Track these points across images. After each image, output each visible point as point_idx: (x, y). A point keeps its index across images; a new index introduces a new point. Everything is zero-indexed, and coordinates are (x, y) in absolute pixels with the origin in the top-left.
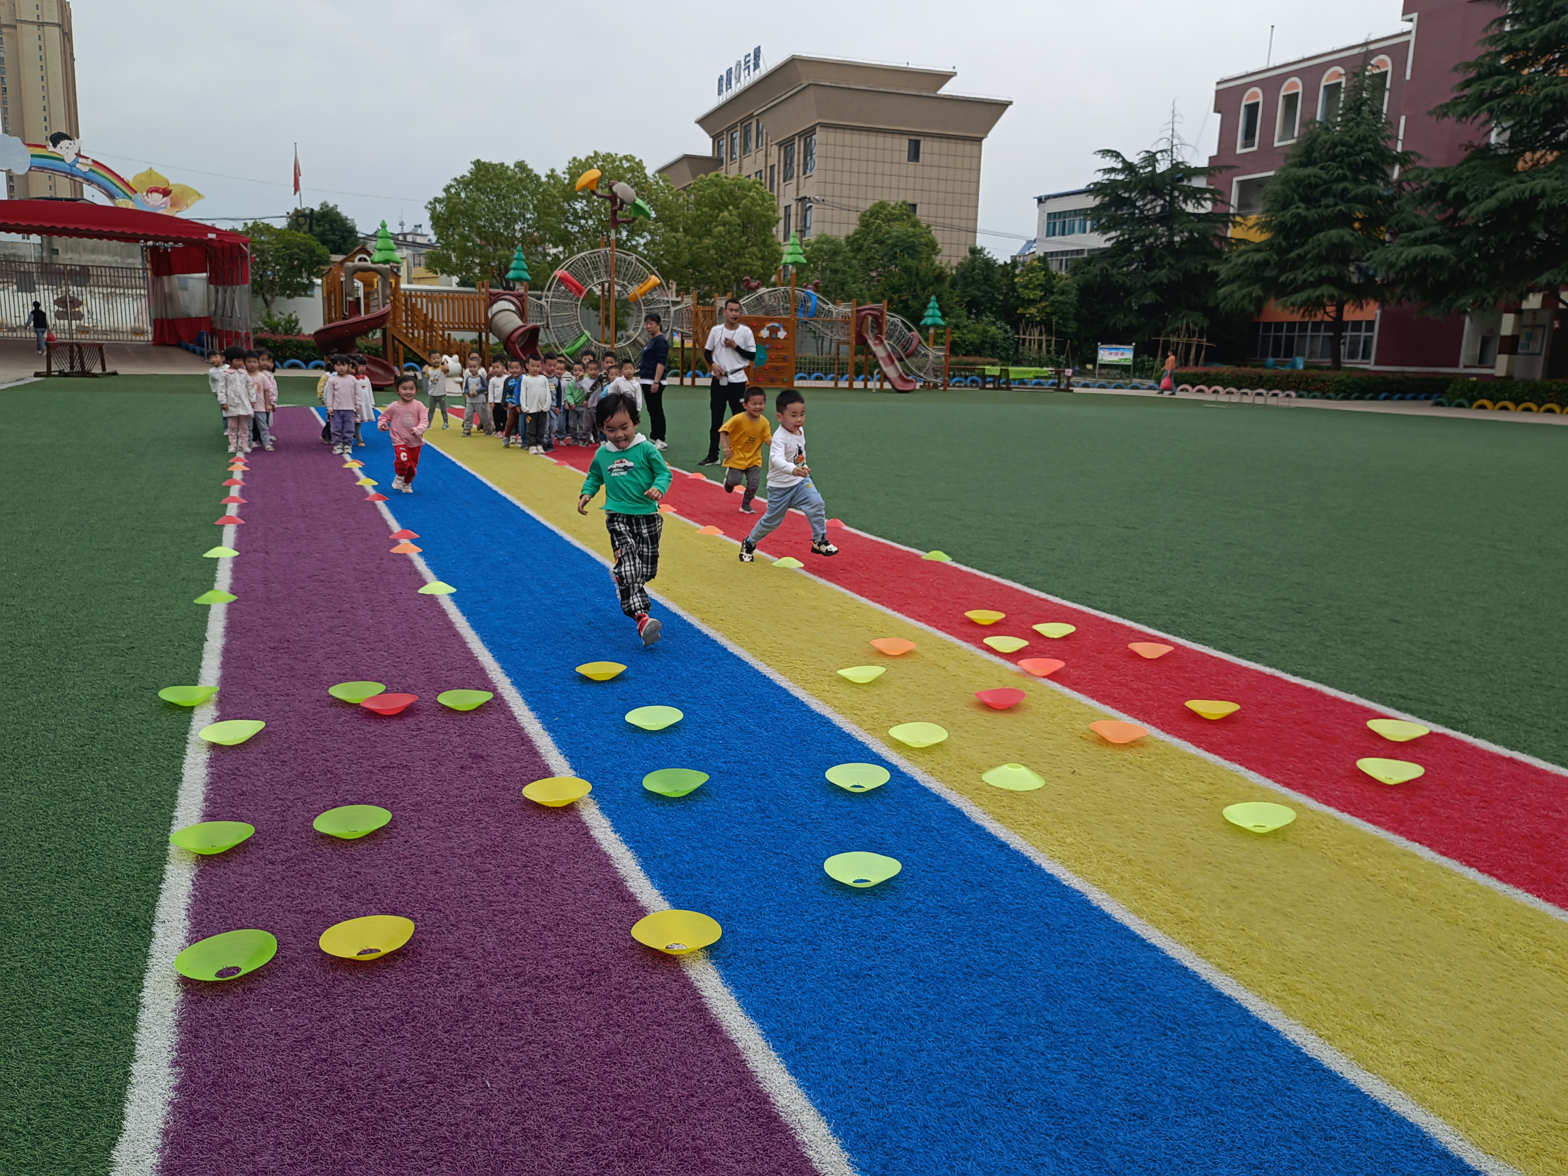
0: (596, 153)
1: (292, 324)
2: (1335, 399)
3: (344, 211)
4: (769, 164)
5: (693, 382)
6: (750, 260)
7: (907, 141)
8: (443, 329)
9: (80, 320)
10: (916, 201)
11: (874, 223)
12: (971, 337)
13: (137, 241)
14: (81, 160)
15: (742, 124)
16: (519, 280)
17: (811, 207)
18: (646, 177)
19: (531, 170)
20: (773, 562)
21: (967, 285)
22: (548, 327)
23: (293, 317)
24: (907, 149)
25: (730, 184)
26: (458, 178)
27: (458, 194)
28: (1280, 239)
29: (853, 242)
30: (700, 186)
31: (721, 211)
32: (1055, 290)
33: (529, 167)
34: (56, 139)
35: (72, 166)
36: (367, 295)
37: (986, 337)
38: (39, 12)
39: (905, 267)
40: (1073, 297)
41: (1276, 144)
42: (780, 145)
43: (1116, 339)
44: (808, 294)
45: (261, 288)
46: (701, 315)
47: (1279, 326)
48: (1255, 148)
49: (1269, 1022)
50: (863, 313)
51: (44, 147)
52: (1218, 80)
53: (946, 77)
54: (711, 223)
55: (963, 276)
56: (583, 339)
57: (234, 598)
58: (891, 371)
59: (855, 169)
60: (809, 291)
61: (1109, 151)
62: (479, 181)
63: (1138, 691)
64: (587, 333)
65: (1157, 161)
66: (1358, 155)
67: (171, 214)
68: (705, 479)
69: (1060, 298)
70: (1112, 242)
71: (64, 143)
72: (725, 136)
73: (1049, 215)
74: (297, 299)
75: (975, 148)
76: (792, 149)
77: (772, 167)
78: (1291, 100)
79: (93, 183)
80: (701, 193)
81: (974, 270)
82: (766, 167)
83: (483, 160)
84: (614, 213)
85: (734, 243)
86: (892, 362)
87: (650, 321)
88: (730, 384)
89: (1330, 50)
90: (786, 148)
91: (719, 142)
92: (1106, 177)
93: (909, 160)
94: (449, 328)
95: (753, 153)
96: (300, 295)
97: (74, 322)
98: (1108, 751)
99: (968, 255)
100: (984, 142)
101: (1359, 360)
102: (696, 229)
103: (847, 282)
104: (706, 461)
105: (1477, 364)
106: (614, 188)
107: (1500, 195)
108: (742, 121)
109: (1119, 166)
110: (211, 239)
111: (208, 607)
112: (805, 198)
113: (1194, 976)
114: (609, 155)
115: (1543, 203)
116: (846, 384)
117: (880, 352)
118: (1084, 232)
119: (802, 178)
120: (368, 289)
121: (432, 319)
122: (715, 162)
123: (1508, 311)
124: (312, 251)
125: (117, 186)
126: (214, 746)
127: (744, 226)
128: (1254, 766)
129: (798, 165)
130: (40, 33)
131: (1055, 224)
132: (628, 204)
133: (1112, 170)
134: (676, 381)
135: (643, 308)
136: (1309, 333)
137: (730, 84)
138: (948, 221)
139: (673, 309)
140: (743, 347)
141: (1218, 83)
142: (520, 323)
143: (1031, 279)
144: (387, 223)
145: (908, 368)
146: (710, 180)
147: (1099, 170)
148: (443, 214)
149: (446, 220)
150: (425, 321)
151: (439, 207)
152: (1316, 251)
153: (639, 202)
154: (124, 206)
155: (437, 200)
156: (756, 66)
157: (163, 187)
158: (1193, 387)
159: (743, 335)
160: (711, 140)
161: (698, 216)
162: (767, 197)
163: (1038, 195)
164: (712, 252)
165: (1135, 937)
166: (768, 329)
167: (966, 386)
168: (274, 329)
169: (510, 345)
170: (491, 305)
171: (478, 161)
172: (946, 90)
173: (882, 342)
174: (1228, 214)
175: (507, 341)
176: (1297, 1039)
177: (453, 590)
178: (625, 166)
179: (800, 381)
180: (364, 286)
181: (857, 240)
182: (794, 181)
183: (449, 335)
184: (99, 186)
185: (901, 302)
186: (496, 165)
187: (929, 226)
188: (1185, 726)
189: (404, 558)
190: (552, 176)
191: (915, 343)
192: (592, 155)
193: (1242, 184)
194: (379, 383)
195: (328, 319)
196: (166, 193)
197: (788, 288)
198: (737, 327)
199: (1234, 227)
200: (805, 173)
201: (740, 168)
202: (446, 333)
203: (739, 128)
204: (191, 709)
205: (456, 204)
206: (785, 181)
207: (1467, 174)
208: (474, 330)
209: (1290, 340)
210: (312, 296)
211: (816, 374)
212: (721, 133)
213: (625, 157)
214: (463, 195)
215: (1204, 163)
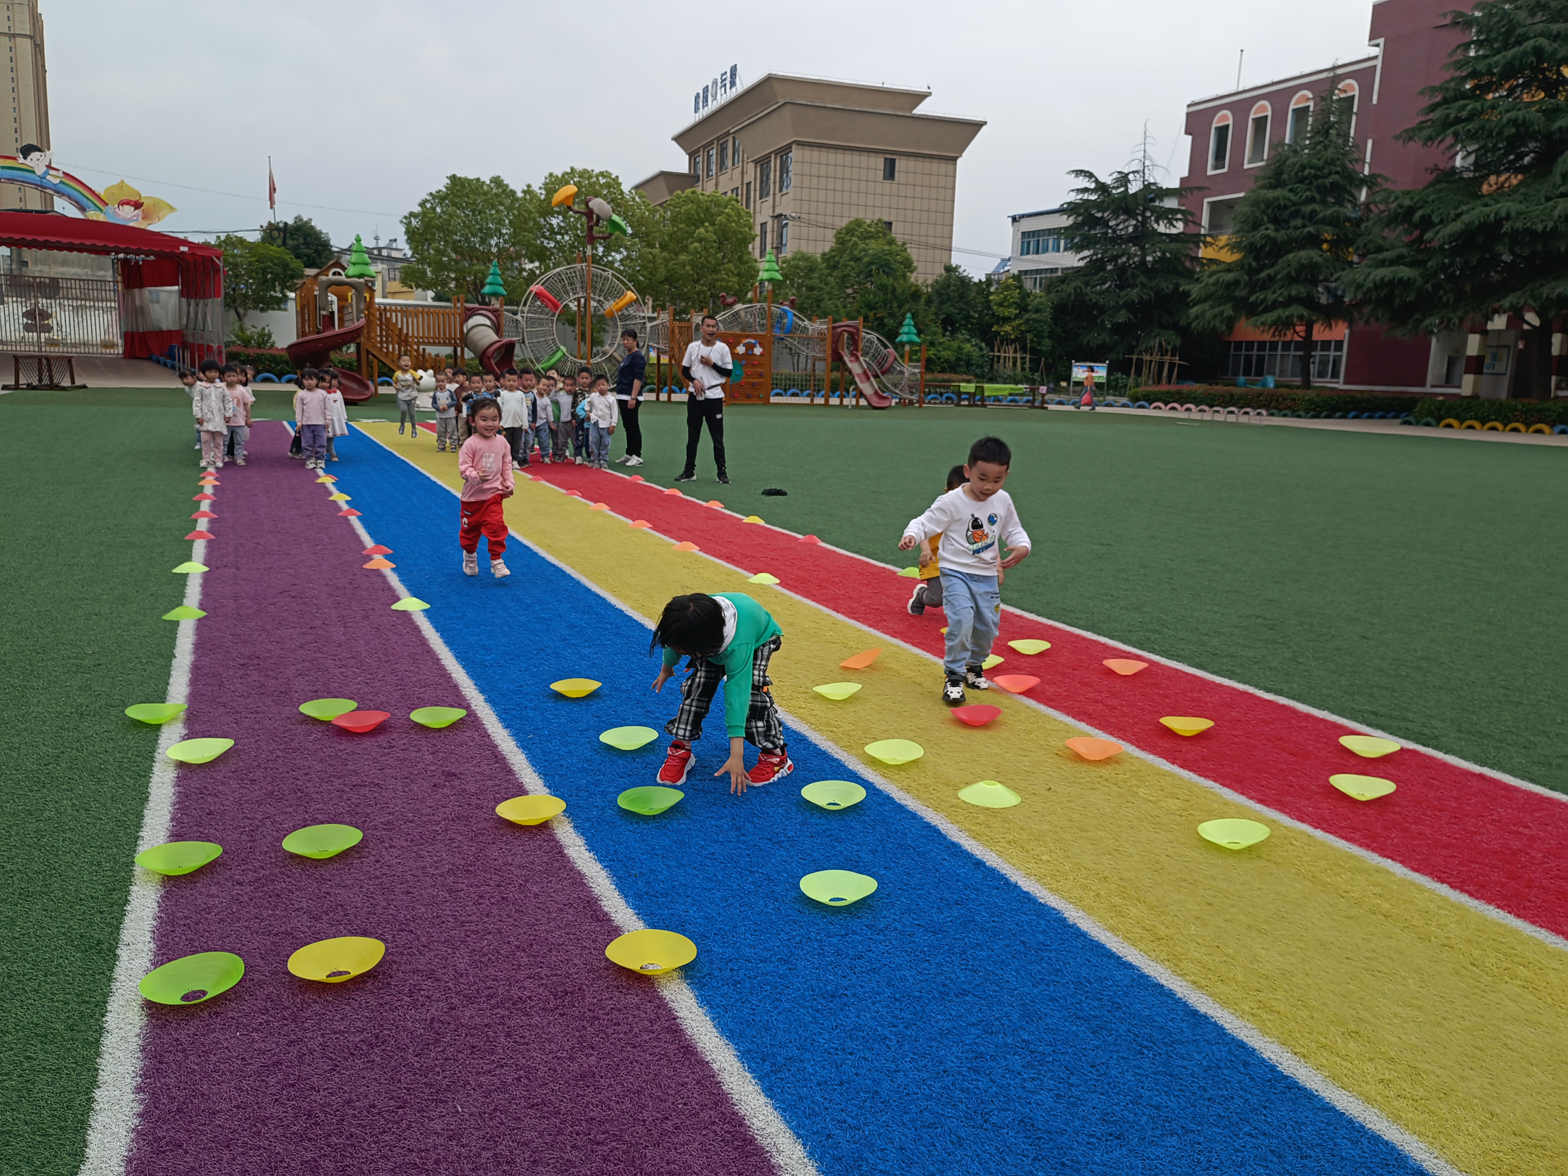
0: (572, 169)
1: (265, 338)
2: (1305, 417)
3: (319, 224)
4: (745, 182)
5: (669, 397)
6: (726, 276)
7: (883, 160)
8: (418, 344)
9: (49, 332)
10: (891, 219)
11: (850, 240)
12: (945, 354)
13: (108, 253)
14: (51, 172)
15: (718, 141)
16: (495, 295)
17: (787, 224)
18: (622, 193)
19: (507, 186)
20: (749, 578)
21: (942, 303)
22: (523, 342)
23: (266, 330)
24: (882, 168)
25: (706, 201)
26: (434, 192)
27: (434, 209)
28: (1251, 260)
29: (829, 259)
30: (677, 203)
31: (698, 228)
32: (1030, 308)
33: (505, 182)
34: (26, 151)
35: (42, 178)
36: (341, 309)
37: (961, 354)
38: (10, 24)
39: (881, 284)
40: (1047, 315)
41: (1246, 166)
42: (756, 162)
43: (1090, 356)
44: (784, 310)
45: (234, 301)
46: (677, 332)
47: (1250, 345)
48: (1225, 170)
49: (1245, 1040)
50: (839, 330)
51: (15, 159)
52: (1189, 102)
53: (921, 97)
54: (687, 239)
55: (938, 293)
56: (559, 355)
57: (203, 614)
58: (866, 388)
59: (830, 187)
60: (785, 307)
61: (1082, 171)
62: (455, 196)
63: (1113, 708)
64: (562, 348)
65: (1129, 181)
66: (1326, 177)
67: (142, 227)
68: (681, 495)
69: (1034, 316)
70: (1085, 261)
71: (35, 155)
72: (701, 153)
73: (1023, 233)
74: (270, 312)
75: (950, 167)
76: (769, 167)
77: (748, 184)
78: (1260, 123)
79: (63, 195)
80: (677, 209)
81: (949, 287)
82: (742, 184)
83: (459, 175)
84: (590, 229)
85: (710, 259)
86: (868, 378)
87: (626, 337)
88: (707, 400)
89: (1298, 74)
90: (762, 165)
91: (695, 159)
92: (1080, 196)
93: (884, 179)
94: (424, 343)
95: (729, 171)
96: (274, 309)
97: (42, 335)
98: (1084, 768)
99: (943, 272)
100: (959, 161)
101: (1328, 379)
102: (672, 246)
103: (823, 299)
104: (682, 477)
105: (1443, 383)
106: (590, 204)
107: (1465, 218)
108: (718, 139)
109: (1093, 186)
110: (183, 252)
111: (176, 624)
112: (782, 215)
113: (1170, 994)
114: (586, 171)
115: (1507, 227)
116: (821, 401)
117: (855, 368)
118: (1058, 251)
119: (778, 195)
120: (342, 303)
121: (407, 334)
122: (691, 179)
123: (1473, 331)
124: (286, 266)
125: (88, 199)
126: (181, 765)
127: (721, 243)
128: (1228, 782)
129: (775, 183)
130: (11, 44)
131: (1029, 243)
132: (604, 220)
133: (1085, 190)
134: (652, 397)
135: (619, 324)
136: (1279, 352)
137: (707, 102)
138: (923, 239)
139: (649, 325)
140: (719, 364)
141: (1189, 106)
142: (496, 338)
143: (1006, 296)
144: (362, 237)
145: (884, 385)
146: (686, 197)
147: (1073, 191)
148: (418, 229)
149: (421, 235)
150: (399, 336)
151: (414, 222)
152: (1286, 271)
153: (615, 217)
154: (95, 218)
155: (412, 215)
156: (733, 84)
157: (135, 199)
158: (1166, 405)
159: (720, 352)
160: (687, 157)
161: (675, 232)
162: (743, 214)
163: (1012, 214)
164: (688, 268)
165: (1111, 955)
166: (744, 345)
167: (941, 403)
168: (246, 343)
169: (486, 360)
170: (467, 320)
171: (454, 176)
172: (922, 109)
173: (857, 359)
174: (1199, 235)
175: (483, 356)
176: (1273, 1057)
177: (427, 606)
178: (602, 182)
179: (776, 398)
180: (338, 300)
181: (833, 257)
182: (771, 198)
183: (424, 349)
184: (70, 198)
185: (877, 319)
186: (472, 180)
187: (904, 244)
188: (1160, 743)
189: (378, 573)
190: (528, 191)
191: (890, 360)
192: (569, 170)
193: (1212, 204)
194: (353, 398)
195: (301, 333)
196: (137, 205)
197: (764, 305)
198: (714, 344)
199: (1206, 247)
200: (781, 190)
201: (717, 185)
202: (421, 347)
203: (715, 146)
204: (158, 727)
205: (432, 219)
206: (761, 198)
207: (1433, 197)
208: (450, 344)
209: (1261, 359)
210: (285, 310)
211: (792, 391)
212: (698, 150)
213: (602, 174)
214: (438, 210)
215: (1176, 184)
